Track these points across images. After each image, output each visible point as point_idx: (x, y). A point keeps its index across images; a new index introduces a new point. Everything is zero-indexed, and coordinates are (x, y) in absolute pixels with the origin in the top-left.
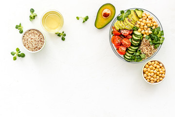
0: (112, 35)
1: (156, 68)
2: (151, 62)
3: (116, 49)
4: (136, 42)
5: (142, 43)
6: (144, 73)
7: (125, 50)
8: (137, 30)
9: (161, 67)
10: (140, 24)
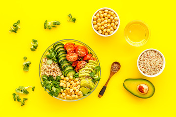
0: (90, 51)
1: (104, 17)
2: (96, 15)
3: (76, 44)
4: (65, 65)
5: (59, 70)
6: (98, 30)
7: (67, 50)
8: (73, 76)
9: (108, 13)
10: (76, 82)
